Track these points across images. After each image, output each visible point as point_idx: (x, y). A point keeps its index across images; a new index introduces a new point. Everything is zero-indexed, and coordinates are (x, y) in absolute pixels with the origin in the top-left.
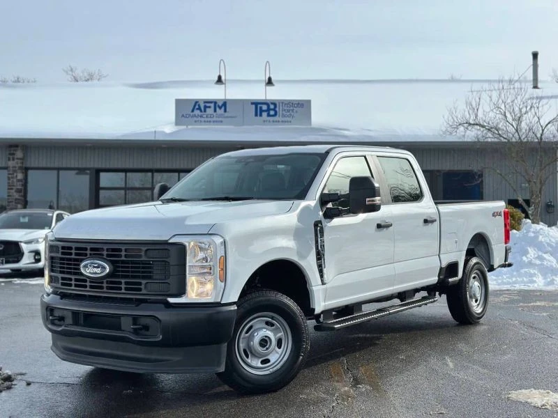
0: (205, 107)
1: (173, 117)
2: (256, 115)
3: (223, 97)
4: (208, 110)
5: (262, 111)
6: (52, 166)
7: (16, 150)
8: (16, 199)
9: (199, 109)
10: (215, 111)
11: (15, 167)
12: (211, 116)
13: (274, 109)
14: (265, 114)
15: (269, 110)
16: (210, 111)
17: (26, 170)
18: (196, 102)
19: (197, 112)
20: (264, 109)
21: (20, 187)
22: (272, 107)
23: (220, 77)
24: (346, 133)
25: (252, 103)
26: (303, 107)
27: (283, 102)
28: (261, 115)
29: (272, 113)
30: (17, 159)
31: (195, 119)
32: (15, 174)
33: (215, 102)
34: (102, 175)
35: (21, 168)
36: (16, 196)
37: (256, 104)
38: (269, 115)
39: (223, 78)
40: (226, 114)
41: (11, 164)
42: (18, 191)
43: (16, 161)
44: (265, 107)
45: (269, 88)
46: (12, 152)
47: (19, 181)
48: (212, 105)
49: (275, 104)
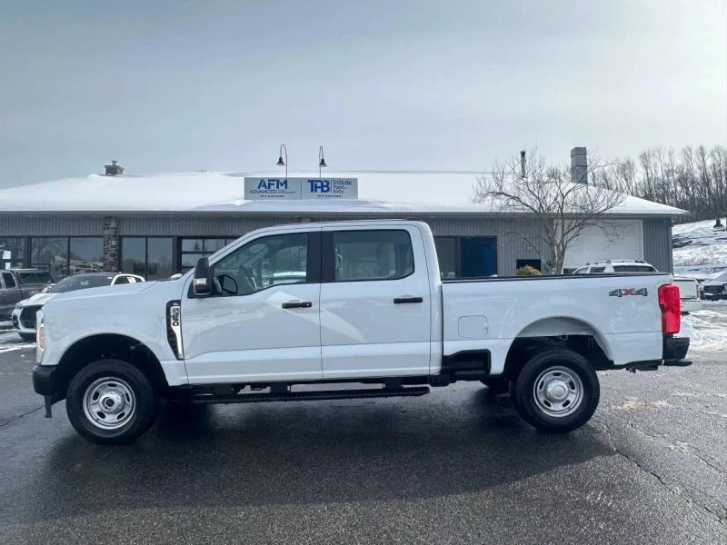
0: (269, 184)
1: (242, 193)
2: (312, 191)
3: (284, 176)
4: (272, 186)
5: (317, 187)
6: (142, 234)
7: (110, 221)
8: (111, 262)
9: (265, 185)
10: (278, 187)
11: (110, 235)
12: (274, 191)
13: (327, 186)
14: (319, 190)
15: (322, 187)
16: (273, 187)
17: (120, 238)
18: (262, 180)
19: (263, 189)
20: (319, 186)
21: (115, 252)
22: (325, 184)
23: (281, 159)
24: (386, 205)
25: (309, 181)
26: (351, 184)
27: (334, 180)
28: (316, 191)
29: (325, 189)
30: (111, 228)
31: (261, 194)
32: (110, 241)
33: (278, 181)
34: (184, 241)
35: (115, 236)
36: (111, 259)
37: (312, 181)
38: (323, 191)
39: (284, 161)
40: (287, 190)
41: (106, 232)
42: (113, 255)
43: (110, 230)
44: (319, 184)
45: (323, 168)
46: (107, 223)
47: (112, 247)
48: (275, 183)
49: (328, 182)
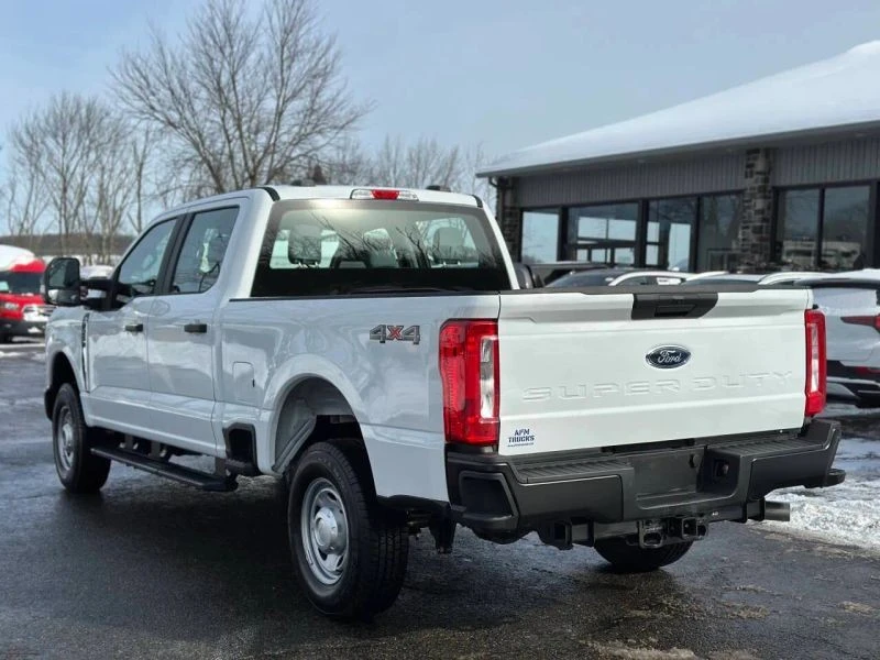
6: (812, 180)
7: (755, 159)
8: (753, 245)
11: (754, 189)
17: (776, 193)
21: (759, 224)
30: (758, 173)
32: (753, 201)
35: (762, 190)
36: (754, 239)
41: (748, 183)
42: (757, 231)
43: (755, 177)
46: (751, 162)
